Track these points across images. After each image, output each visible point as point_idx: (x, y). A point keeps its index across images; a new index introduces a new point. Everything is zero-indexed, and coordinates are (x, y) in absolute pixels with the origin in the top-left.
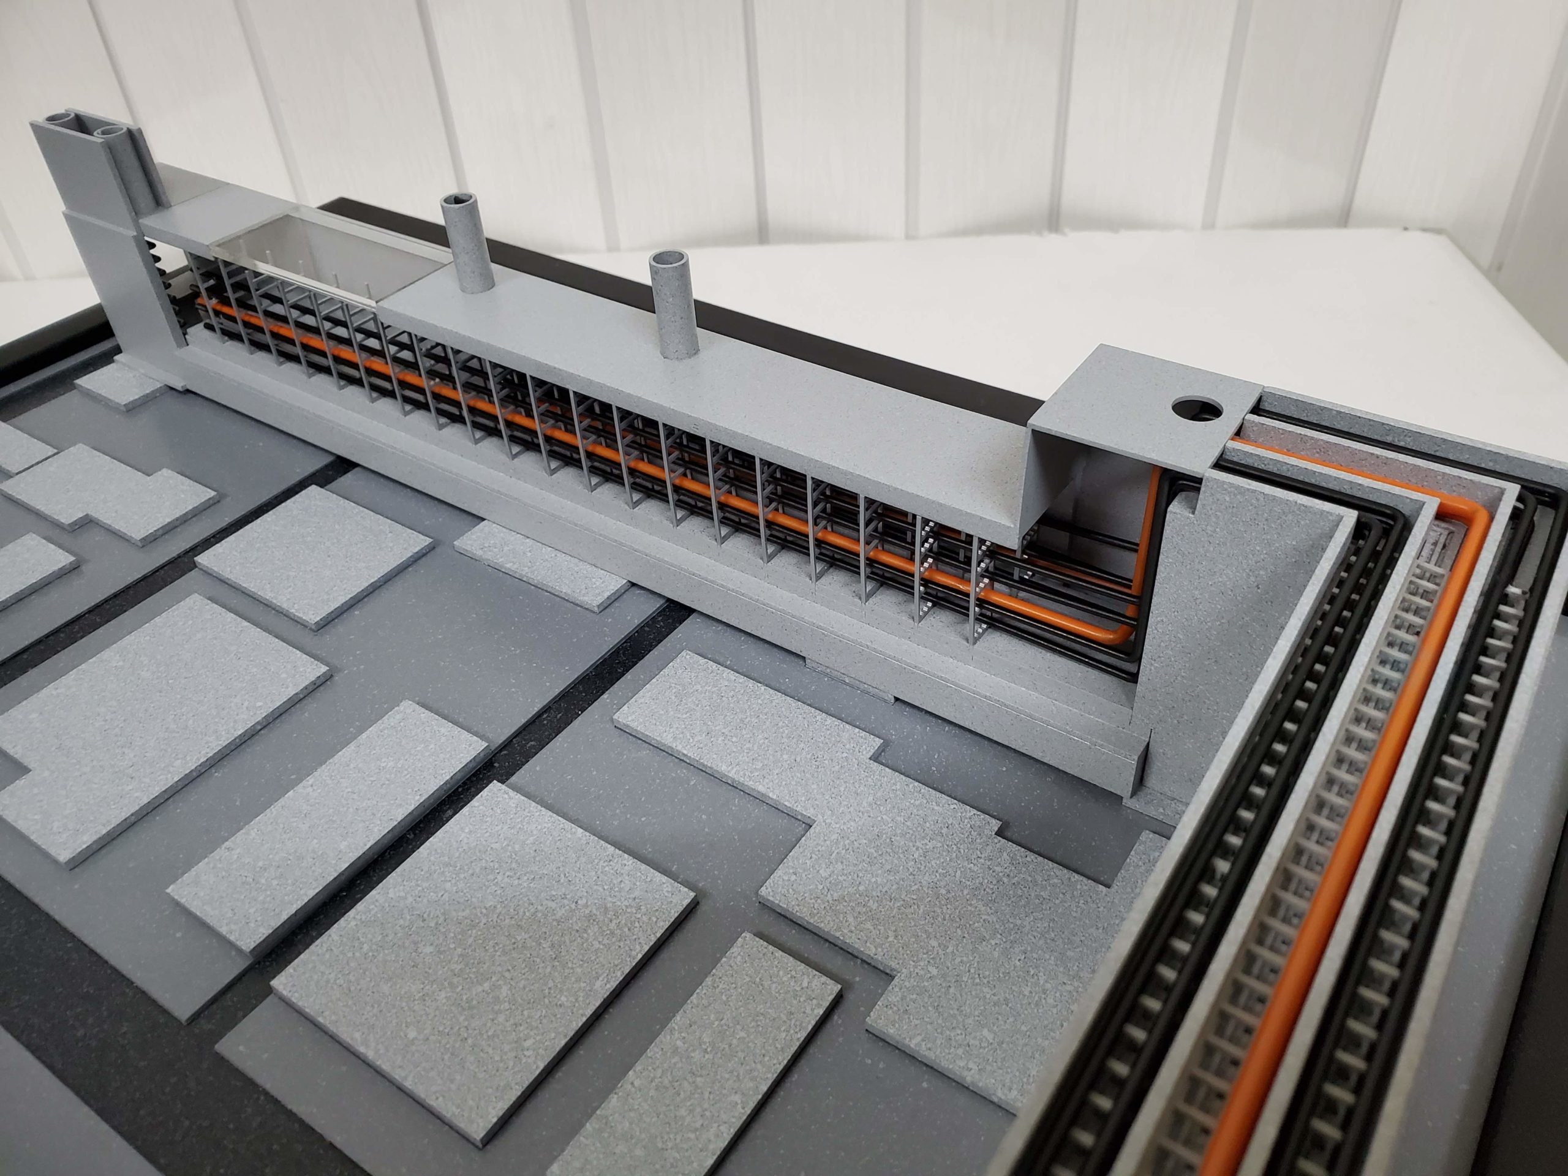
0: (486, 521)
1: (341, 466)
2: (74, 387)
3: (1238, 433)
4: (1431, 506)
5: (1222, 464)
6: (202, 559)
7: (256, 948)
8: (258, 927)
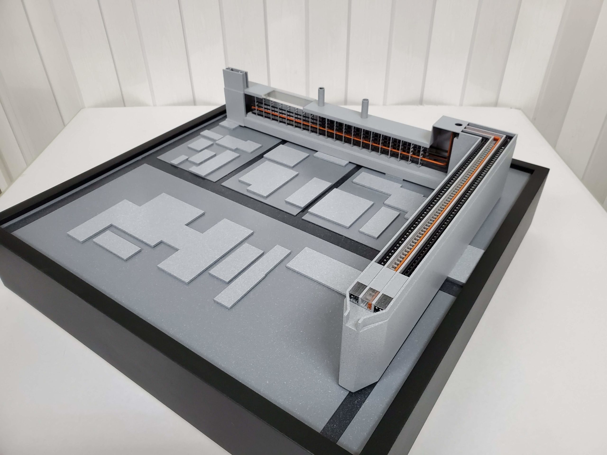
0: (318, 152)
1: (284, 142)
2: (218, 125)
3: (465, 128)
4: (493, 137)
5: (462, 131)
6: (265, 156)
7: (304, 207)
8: (303, 205)
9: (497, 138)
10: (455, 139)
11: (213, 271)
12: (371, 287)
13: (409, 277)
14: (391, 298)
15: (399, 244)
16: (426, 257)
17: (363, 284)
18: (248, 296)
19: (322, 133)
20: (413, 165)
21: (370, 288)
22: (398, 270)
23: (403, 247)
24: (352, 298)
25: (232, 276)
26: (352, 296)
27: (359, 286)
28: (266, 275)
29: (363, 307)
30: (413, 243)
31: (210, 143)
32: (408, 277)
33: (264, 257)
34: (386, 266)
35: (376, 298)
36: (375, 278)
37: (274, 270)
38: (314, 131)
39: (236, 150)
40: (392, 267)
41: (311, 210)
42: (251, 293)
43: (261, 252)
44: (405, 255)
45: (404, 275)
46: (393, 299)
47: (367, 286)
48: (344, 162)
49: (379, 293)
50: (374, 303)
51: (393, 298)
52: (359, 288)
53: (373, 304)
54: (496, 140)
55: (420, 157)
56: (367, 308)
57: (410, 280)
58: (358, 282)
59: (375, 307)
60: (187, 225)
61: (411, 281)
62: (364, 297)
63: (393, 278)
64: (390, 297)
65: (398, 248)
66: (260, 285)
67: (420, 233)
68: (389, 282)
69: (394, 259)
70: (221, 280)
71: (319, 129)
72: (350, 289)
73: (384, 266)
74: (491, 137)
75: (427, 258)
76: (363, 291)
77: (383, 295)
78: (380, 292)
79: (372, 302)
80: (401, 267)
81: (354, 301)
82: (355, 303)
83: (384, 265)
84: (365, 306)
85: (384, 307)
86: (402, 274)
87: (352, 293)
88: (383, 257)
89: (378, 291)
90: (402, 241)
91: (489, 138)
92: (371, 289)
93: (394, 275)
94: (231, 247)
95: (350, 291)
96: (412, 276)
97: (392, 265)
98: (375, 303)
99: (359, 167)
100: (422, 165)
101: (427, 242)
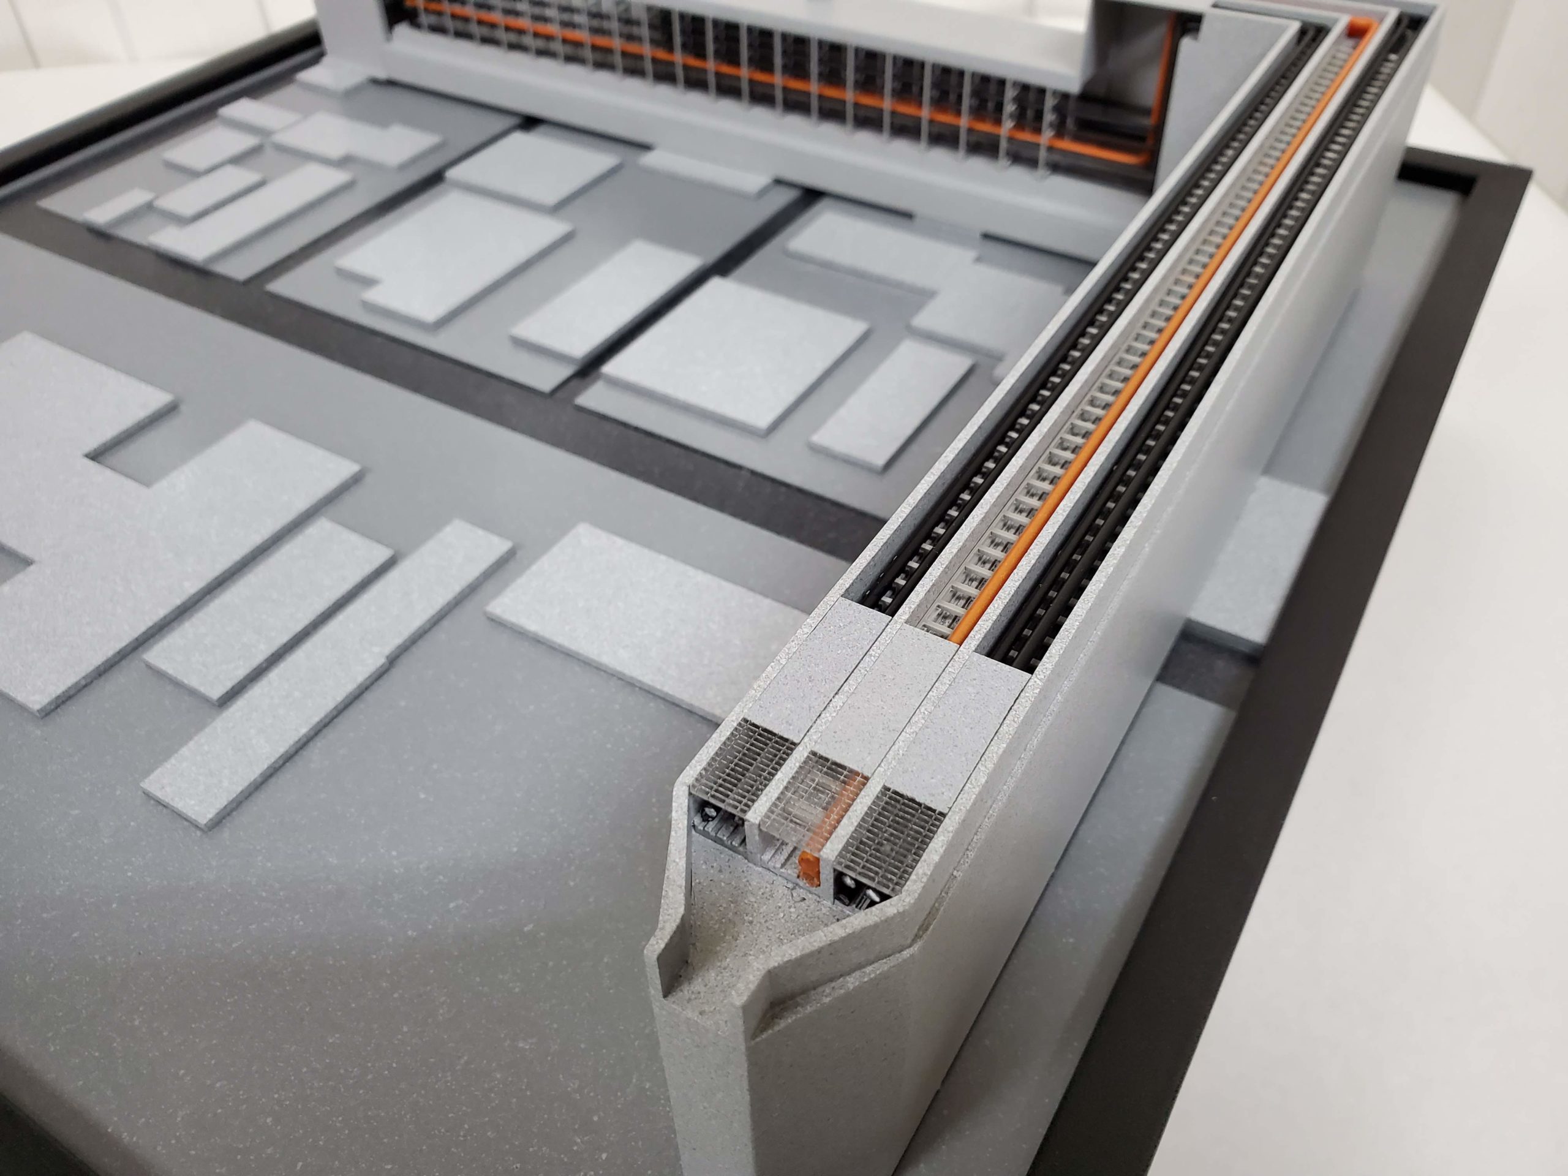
0: (654, 151)
2: (294, 81)
4: (1344, 22)
6: (450, 175)
7: (584, 358)
8: (582, 346)
9: (1361, 21)
10: (1187, 44)
11: (157, 655)
12: (816, 749)
13: (1030, 669)
14: (934, 811)
15: (973, 492)
16: (1118, 549)
17: (776, 731)
18: (299, 761)
19: (664, 75)
20: (1019, 174)
21: (814, 754)
22: (972, 633)
23: (994, 505)
24: (713, 818)
25: (241, 672)
26: (712, 812)
27: (748, 745)
28: (393, 660)
29: (774, 868)
30: (1044, 480)
31: (248, 141)
32: (1027, 675)
33: (393, 575)
34: (906, 617)
35: (845, 821)
36: (846, 688)
37: (428, 636)
38: (633, 68)
39: (345, 162)
40: (939, 615)
41: (610, 368)
42: (319, 744)
43: (382, 554)
44: (1006, 547)
45: (1007, 660)
46: (947, 820)
47: (796, 741)
48: (754, 181)
49: (864, 784)
50: (831, 851)
51: (943, 815)
52: (749, 756)
53: (827, 860)
54: (1356, 33)
55: (1047, 136)
56: (798, 877)
57: (1037, 691)
58: (746, 721)
59: (839, 877)
60: (96, 456)
61: (1044, 696)
62: (773, 816)
63: (941, 687)
64: (929, 809)
65: (966, 510)
66: (360, 706)
67: (1072, 429)
68: (922, 709)
69: (945, 572)
70: (193, 693)
71: (655, 60)
72: (699, 768)
73: (893, 614)
74: (1336, 21)
75: (1124, 556)
76: (773, 775)
77: (886, 799)
78: (867, 779)
79: (823, 846)
80: (983, 617)
81: (723, 835)
82: (732, 848)
83: (891, 611)
84: (783, 866)
85: (889, 876)
86: (990, 654)
87: (705, 798)
88: (891, 563)
89: (857, 774)
90: (985, 476)
91: (1329, 24)
92: (818, 760)
93: (949, 669)
94: (257, 539)
95: (697, 780)
96: (1049, 666)
97: (939, 606)
98: (836, 853)
99: (810, 196)
100: (1055, 168)
101: (1111, 472)
